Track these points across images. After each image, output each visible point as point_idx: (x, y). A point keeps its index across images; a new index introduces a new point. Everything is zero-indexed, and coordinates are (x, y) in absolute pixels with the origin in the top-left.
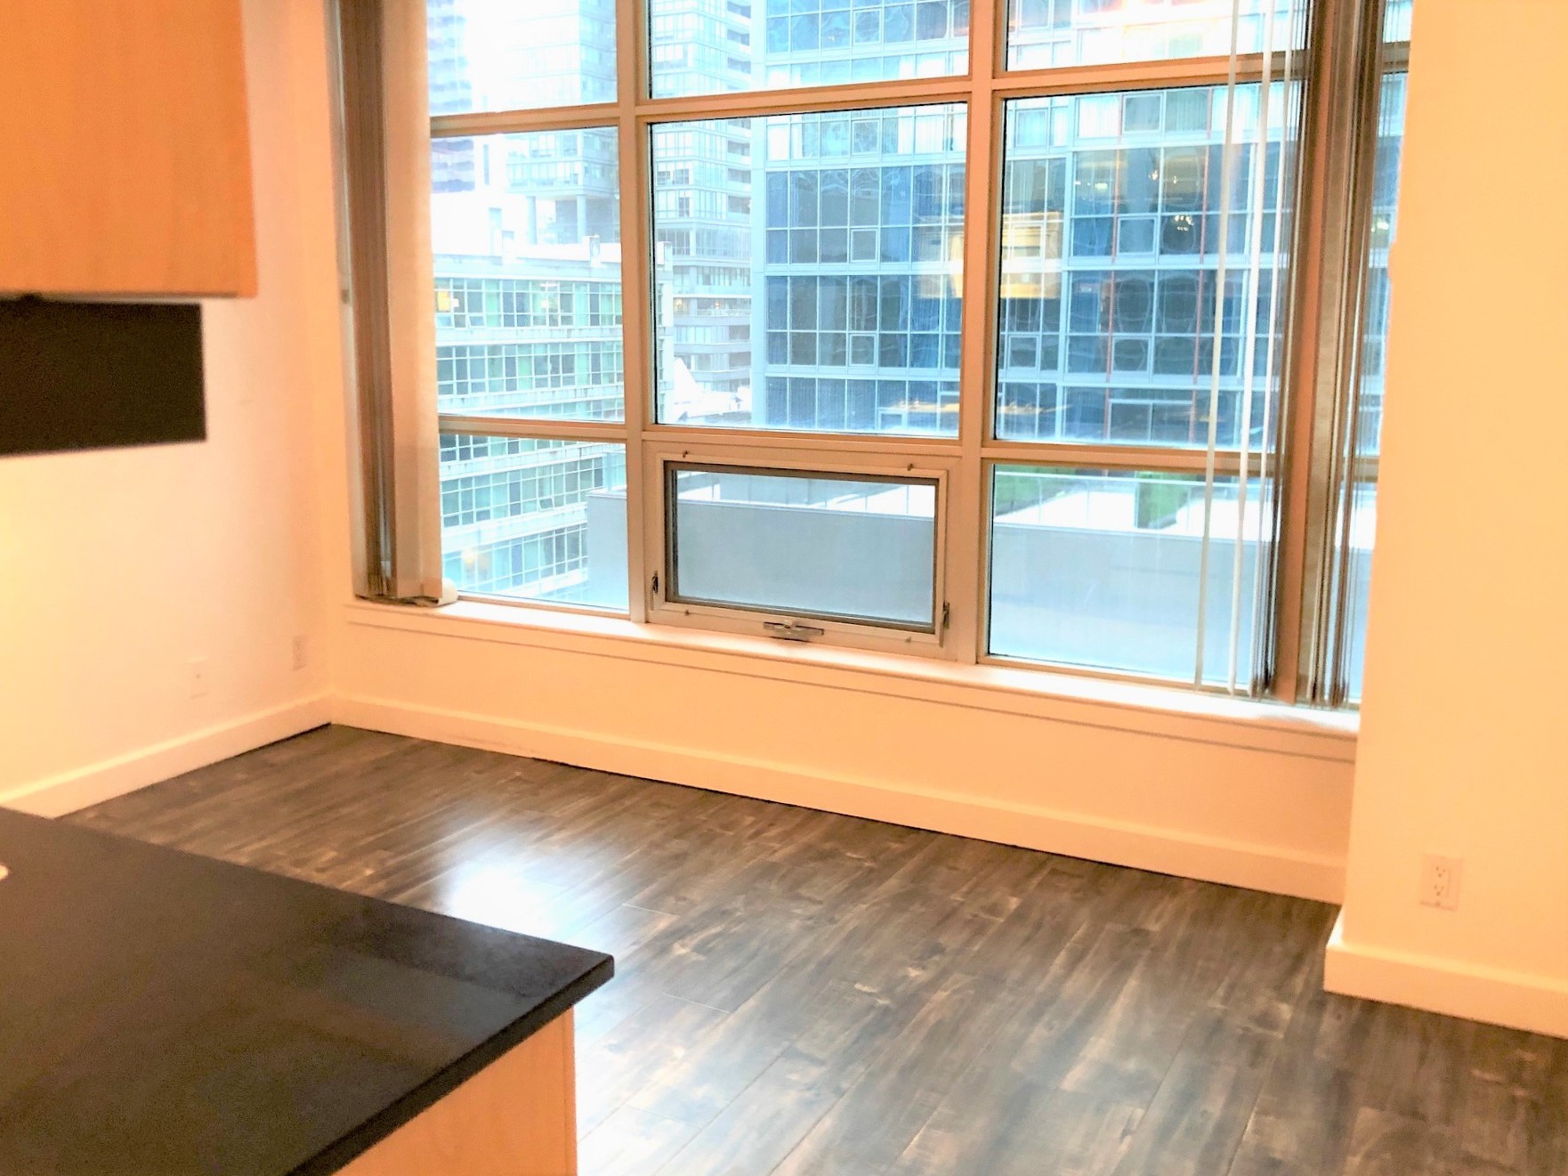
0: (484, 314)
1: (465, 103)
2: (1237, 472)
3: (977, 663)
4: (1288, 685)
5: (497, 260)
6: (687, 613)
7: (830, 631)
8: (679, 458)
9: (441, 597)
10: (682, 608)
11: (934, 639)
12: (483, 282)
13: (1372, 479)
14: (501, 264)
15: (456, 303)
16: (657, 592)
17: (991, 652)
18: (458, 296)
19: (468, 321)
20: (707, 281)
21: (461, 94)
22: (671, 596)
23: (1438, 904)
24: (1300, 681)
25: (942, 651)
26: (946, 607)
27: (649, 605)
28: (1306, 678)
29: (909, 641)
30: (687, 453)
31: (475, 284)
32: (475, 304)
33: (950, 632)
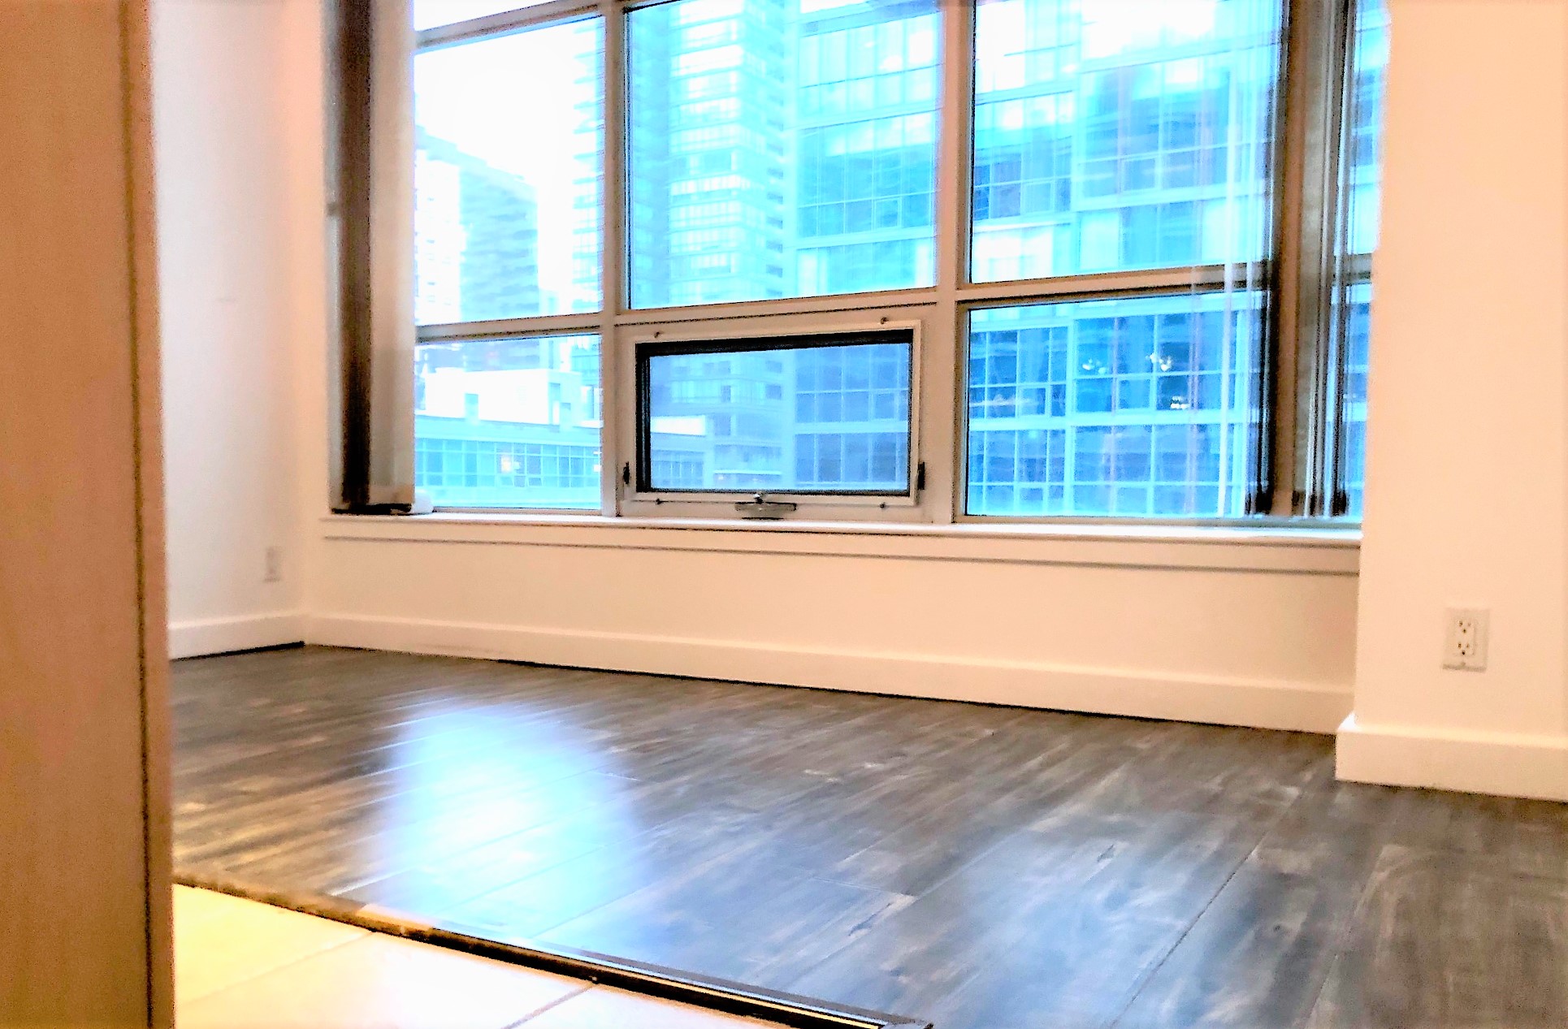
0: (542, 476)
1: (535, 306)
2: (1222, 284)
3: (954, 522)
4: (1283, 498)
5: (554, 428)
6: (659, 502)
7: (801, 504)
8: (651, 339)
9: (414, 502)
10: (653, 496)
11: (910, 501)
12: (542, 447)
13: (1366, 275)
14: (558, 432)
15: (517, 465)
16: (627, 483)
17: (969, 513)
18: (519, 459)
19: (527, 481)
20: (747, 459)
21: (530, 297)
22: (644, 485)
23: (1463, 666)
24: (1297, 498)
25: (917, 511)
26: (922, 467)
27: (619, 497)
28: (1303, 494)
29: (883, 506)
30: (658, 333)
31: (535, 448)
32: (535, 465)
33: (926, 492)
